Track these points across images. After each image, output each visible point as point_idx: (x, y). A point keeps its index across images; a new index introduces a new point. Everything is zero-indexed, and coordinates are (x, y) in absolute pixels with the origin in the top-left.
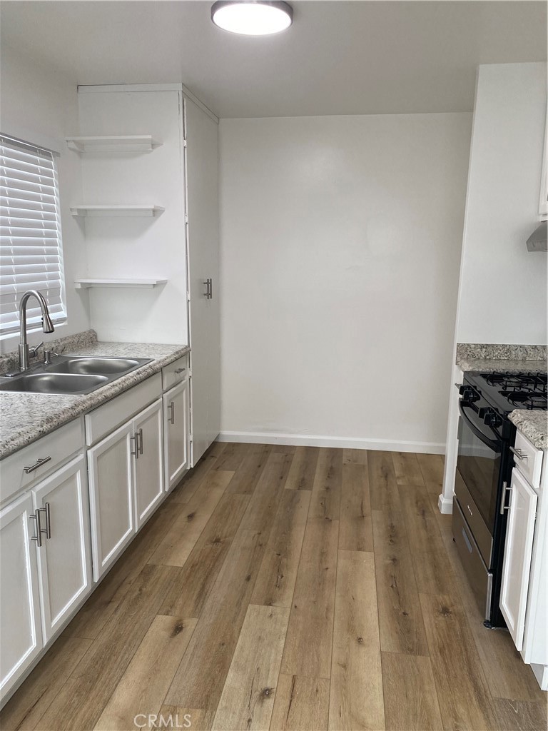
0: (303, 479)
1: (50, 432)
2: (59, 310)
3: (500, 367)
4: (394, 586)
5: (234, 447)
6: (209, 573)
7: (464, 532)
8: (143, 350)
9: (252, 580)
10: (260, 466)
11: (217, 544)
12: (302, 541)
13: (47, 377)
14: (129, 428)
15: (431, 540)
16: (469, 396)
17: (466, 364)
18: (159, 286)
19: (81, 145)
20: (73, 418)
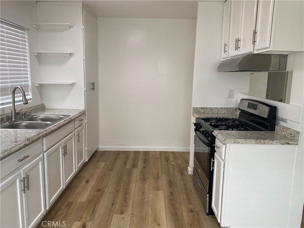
0: (134, 164)
1: (29, 144)
2: (28, 95)
3: (209, 116)
4: (172, 203)
5: (104, 153)
6: (96, 203)
7: (198, 180)
8: (65, 112)
9: (114, 205)
10: (116, 160)
11: (99, 192)
12: (134, 188)
13: (25, 123)
14: (61, 144)
15: (185, 185)
16: (198, 127)
17: (196, 115)
18: (72, 85)
19: (38, 26)
20: (38, 139)
